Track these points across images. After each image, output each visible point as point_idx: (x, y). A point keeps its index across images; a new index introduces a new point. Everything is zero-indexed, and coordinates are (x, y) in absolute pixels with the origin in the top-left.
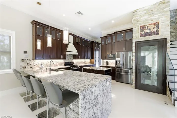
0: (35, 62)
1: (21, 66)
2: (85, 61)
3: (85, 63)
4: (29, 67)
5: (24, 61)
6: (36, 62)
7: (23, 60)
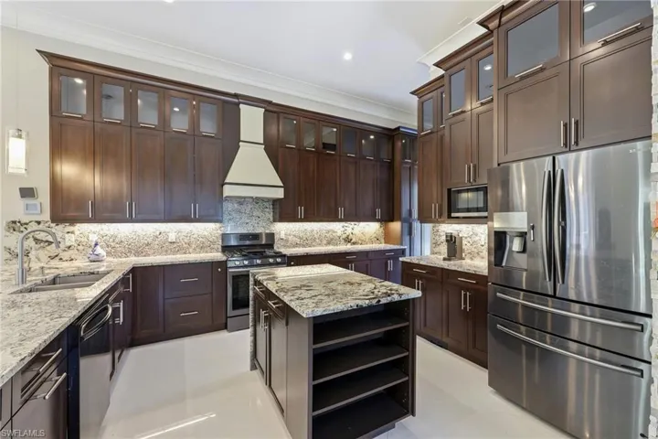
0: (73, 233)
1: (9, 250)
2: (349, 231)
3: (348, 240)
4: (43, 254)
5: (22, 229)
6: (77, 233)
7: (14, 226)
